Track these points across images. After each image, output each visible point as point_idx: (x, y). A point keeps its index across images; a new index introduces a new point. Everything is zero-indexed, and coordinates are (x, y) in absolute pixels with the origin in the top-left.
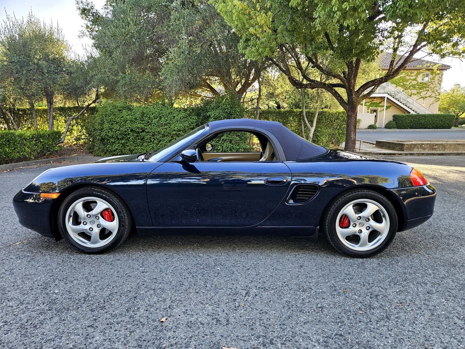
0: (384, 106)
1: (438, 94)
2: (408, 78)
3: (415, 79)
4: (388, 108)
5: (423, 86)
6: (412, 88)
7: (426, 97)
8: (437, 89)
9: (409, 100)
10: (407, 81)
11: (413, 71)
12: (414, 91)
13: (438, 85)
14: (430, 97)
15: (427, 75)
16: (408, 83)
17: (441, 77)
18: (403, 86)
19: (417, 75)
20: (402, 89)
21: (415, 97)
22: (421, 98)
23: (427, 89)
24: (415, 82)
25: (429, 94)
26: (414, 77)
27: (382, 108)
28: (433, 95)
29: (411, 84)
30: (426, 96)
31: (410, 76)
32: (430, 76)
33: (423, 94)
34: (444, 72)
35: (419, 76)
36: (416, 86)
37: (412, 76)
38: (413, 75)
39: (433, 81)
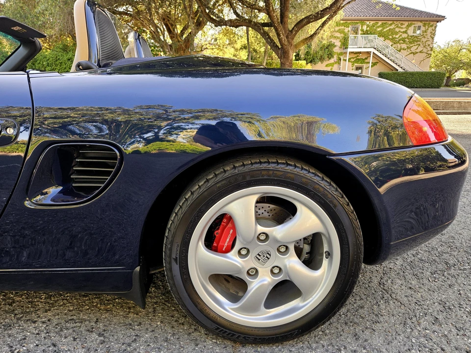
0: (369, 63)
1: (429, 49)
2: (397, 30)
3: (406, 32)
4: (374, 64)
5: (414, 40)
6: (401, 42)
7: (417, 53)
8: (429, 43)
9: (397, 55)
10: (397, 33)
11: (404, 22)
12: (404, 46)
13: (430, 39)
14: (420, 52)
15: (419, 28)
16: (397, 36)
17: (435, 30)
18: (392, 40)
19: (409, 26)
20: (391, 43)
21: (405, 53)
22: (411, 53)
23: (418, 43)
24: (405, 35)
25: (420, 49)
26: (404, 30)
27: (368, 65)
28: (425, 50)
29: (401, 37)
30: (417, 51)
31: (400, 27)
32: (423, 28)
33: (413, 49)
34: (438, 24)
35: (410, 28)
36: (407, 40)
37: (402, 28)
38: (403, 26)
39: (425, 34)
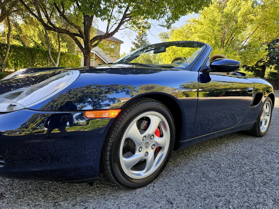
0: (93, 58)
1: (118, 56)
2: (104, 44)
3: (108, 46)
4: (95, 59)
5: (112, 50)
6: (106, 50)
7: (113, 57)
8: (118, 53)
9: (105, 57)
10: (104, 46)
11: (107, 41)
12: (108, 52)
13: (118, 51)
14: (115, 56)
15: (114, 45)
16: (105, 47)
17: (120, 47)
18: (103, 48)
19: (109, 43)
20: (102, 50)
21: (108, 56)
22: (111, 56)
23: (114, 52)
24: (108, 47)
25: (115, 55)
26: (107, 45)
27: (92, 59)
28: (117, 56)
29: (106, 48)
30: (114, 56)
31: (105, 43)
32: (115, 45)
33: (112, 54)
34: (121, 44)
35: (110, 44)
36: (109, 50)
37: (106, 43)
38: (107, 43)
39: (116, 48)
